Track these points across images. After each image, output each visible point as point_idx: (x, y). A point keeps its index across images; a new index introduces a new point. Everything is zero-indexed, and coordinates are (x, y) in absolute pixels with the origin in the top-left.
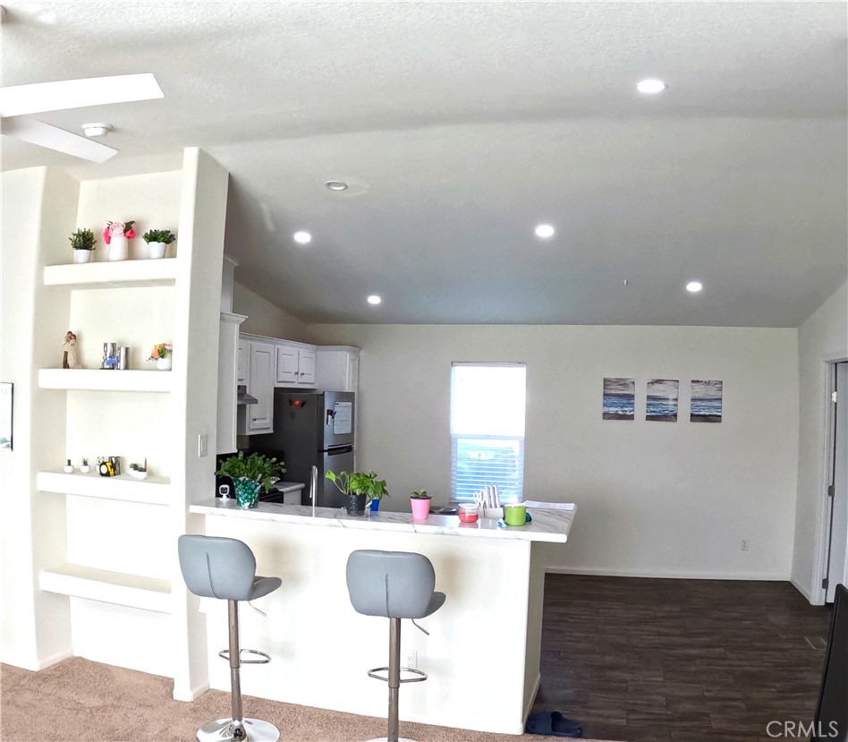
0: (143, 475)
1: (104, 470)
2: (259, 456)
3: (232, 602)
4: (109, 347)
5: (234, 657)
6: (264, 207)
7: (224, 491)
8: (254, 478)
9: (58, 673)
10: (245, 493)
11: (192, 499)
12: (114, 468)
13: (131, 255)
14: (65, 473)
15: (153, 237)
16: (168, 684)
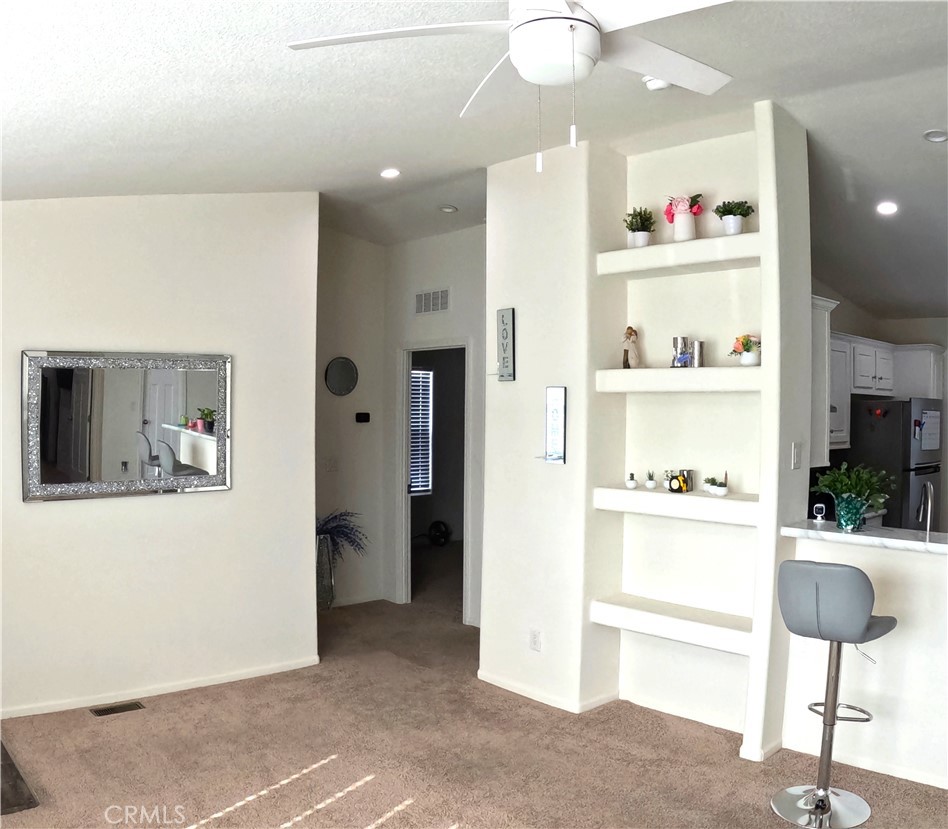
0: (722, 491)
1: (675, 485)
2: (865, 468)
3: (835, 644)
4: (680, 341)
5: (829, 713)
6: (847, 171)
7: (820, 511)
8: (859, 495)
9: (603, 718)
10: (848, 513)
11: (783, 520)
12: (685, 483)
13: (699, 233)
14: (626, 488)
15: (726, 210)
16: (736, 739)
